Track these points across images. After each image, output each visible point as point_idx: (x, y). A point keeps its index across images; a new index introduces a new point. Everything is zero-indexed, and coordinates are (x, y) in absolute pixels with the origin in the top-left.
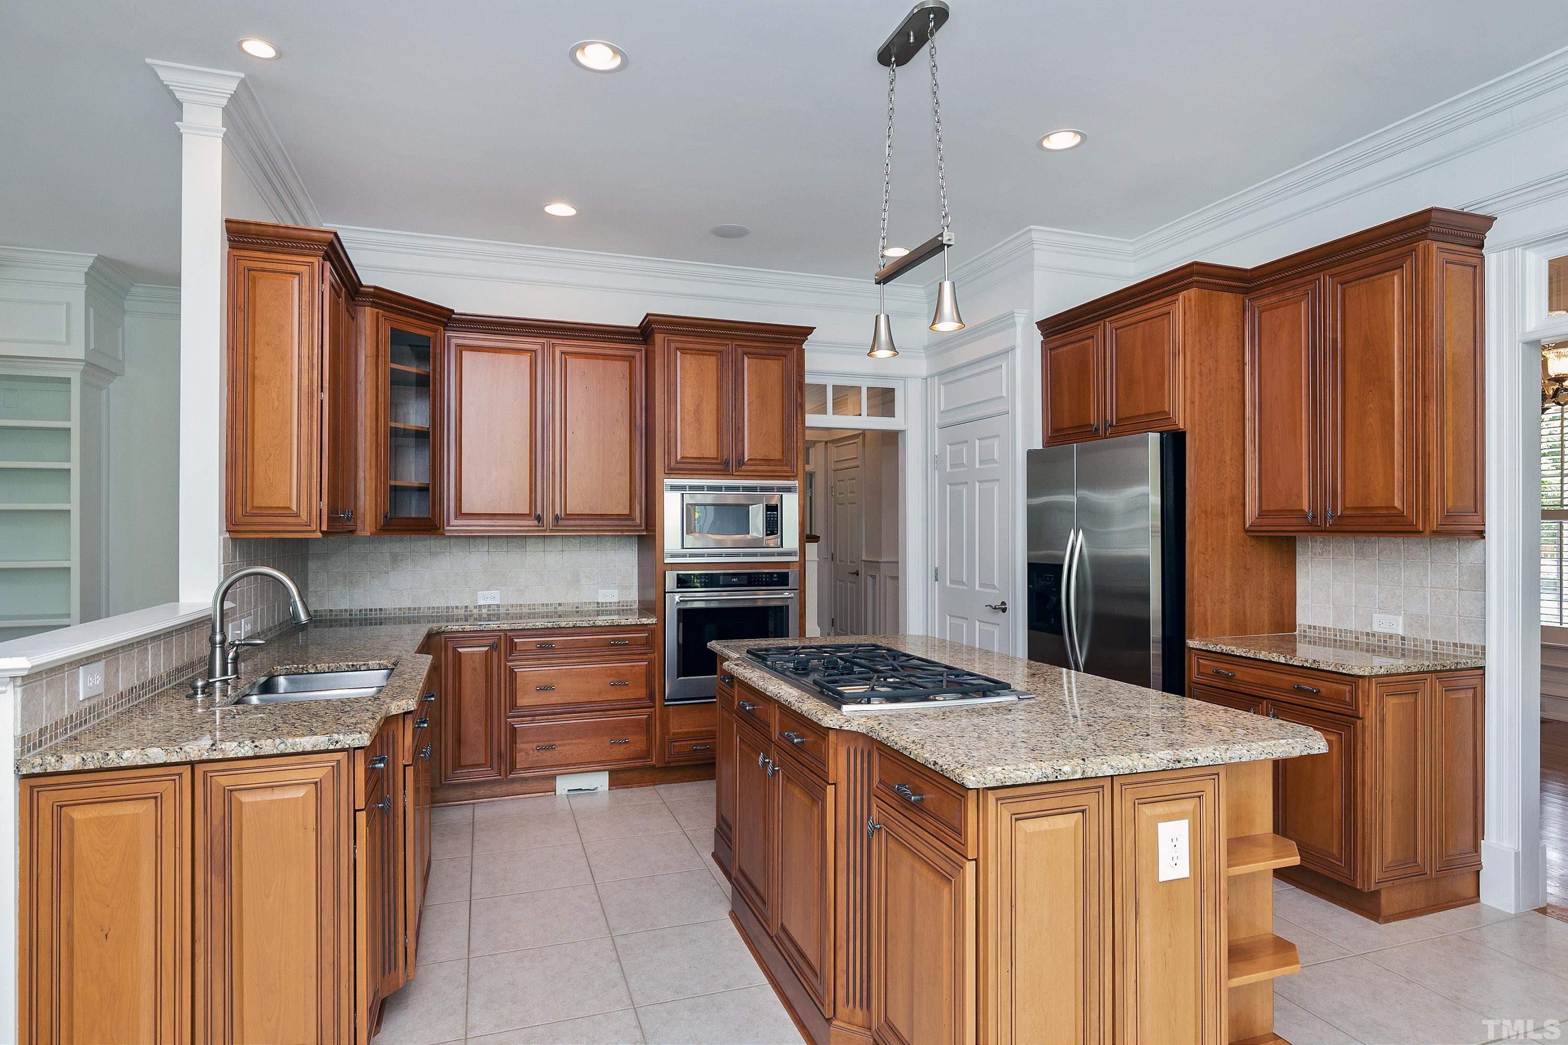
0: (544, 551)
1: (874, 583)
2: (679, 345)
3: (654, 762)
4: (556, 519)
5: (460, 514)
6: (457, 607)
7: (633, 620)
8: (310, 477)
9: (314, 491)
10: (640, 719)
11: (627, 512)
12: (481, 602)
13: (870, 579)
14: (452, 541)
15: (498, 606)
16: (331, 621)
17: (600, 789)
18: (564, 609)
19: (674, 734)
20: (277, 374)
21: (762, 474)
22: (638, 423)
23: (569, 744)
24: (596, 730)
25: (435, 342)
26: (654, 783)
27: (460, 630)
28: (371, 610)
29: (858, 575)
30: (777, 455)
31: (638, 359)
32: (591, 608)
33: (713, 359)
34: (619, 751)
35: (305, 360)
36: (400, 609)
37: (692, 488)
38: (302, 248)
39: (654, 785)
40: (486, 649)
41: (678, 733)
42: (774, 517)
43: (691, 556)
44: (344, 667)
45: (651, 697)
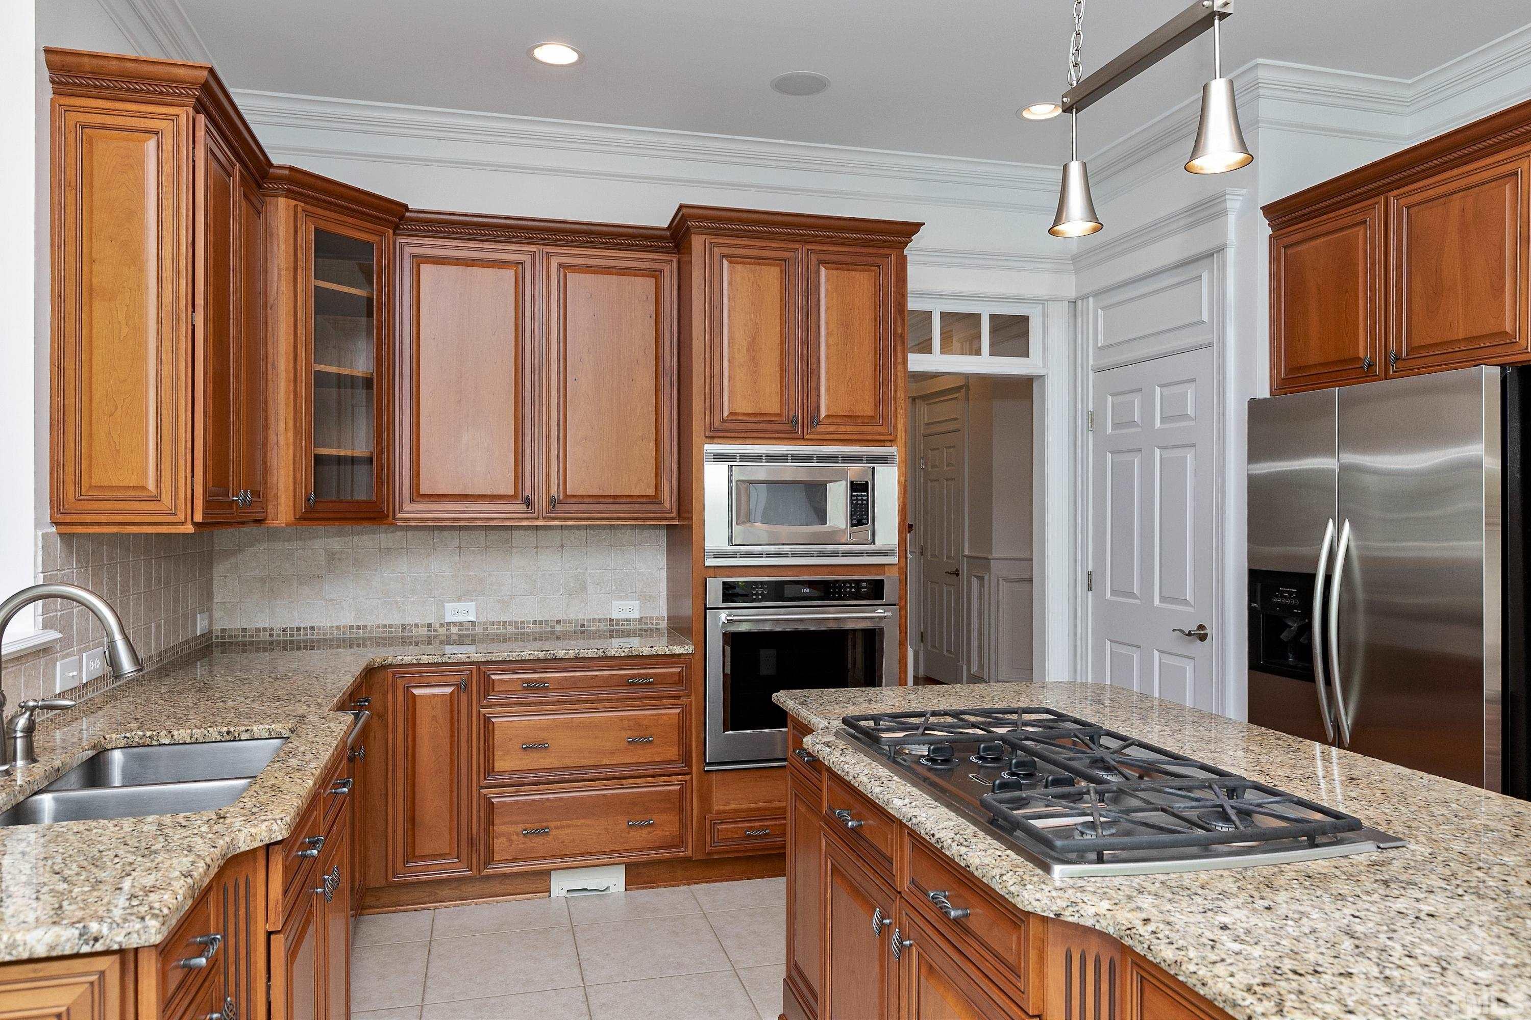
0: (537, 547)
1: (982, 586)
2: (726, 251)
3: (689, 853)
4: (551, 502)
5: (417, 495)
6: (417, 625)
7: (660, 647)
8: (175, 441)
9: (182, 463)
10: (669, 791)
11: (651, 492)
12: (449, 618)
13: (975, 582)
14: (410, 533)
15: (473, 623)
16: (244, 644)
17: (613, 890)
18: (564, 628)
19: (719, 812)
20: (125, 284)
21: (846, 437)
22: (667, 365)
23: (569, 826)
24: (606, 807)
25: (380, 251)
26: (690, 881)
27: (414, 662)
28: (299, 629)
29: (957, 575)
30: (866, 408)
31: (667, 273)
32: (602, 626)
33: (777, 270)
34: (640, 837)
35: (167, 263)
36: (338, 628)
37: (744, 457)
38: (162, 93)
39: (689, 884)
40: (449, 690)
41: (724, 812)
42: (862, 500)
43: (744, 555)
44: (215, 735)
45: (686, 758)
